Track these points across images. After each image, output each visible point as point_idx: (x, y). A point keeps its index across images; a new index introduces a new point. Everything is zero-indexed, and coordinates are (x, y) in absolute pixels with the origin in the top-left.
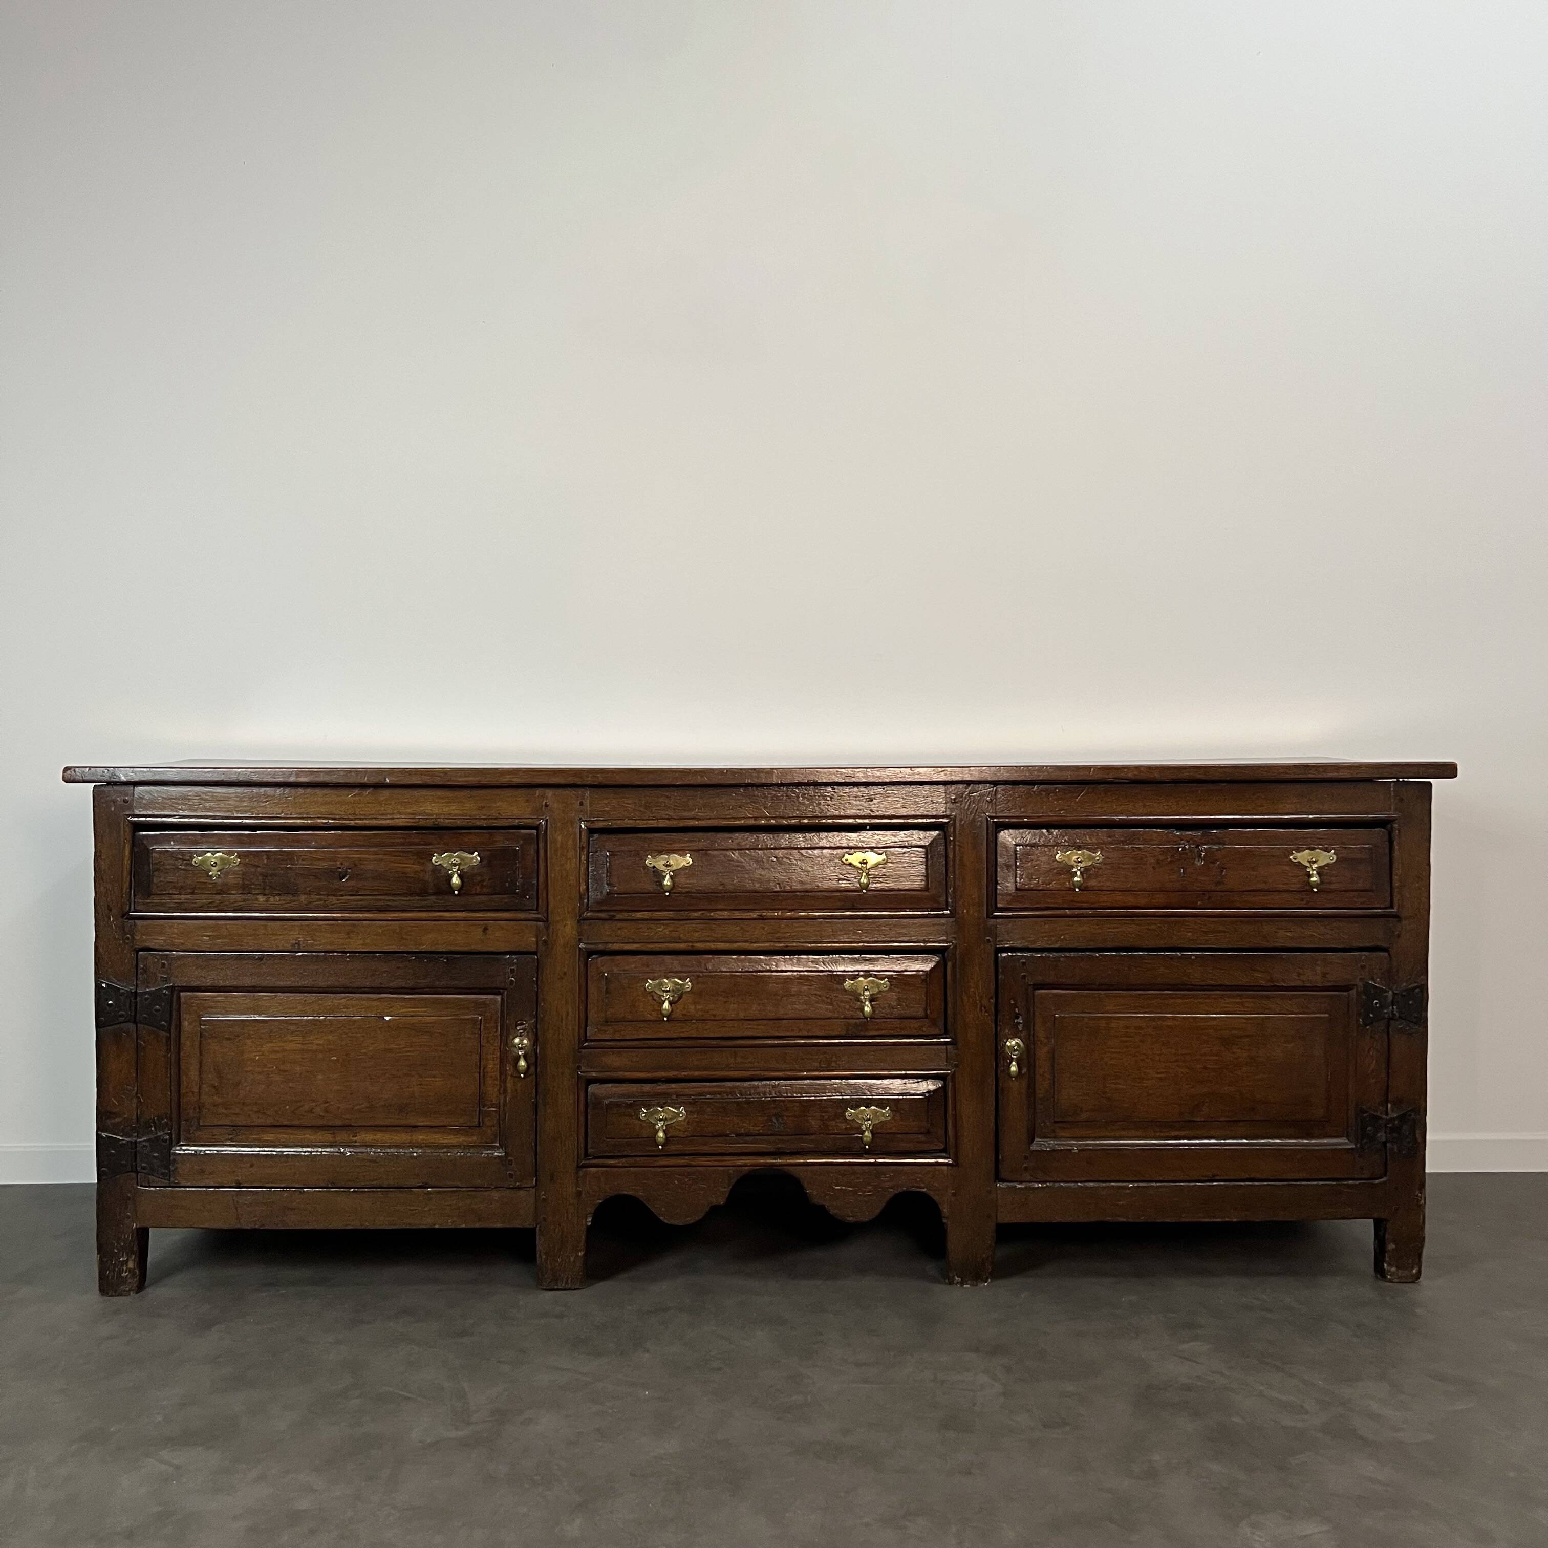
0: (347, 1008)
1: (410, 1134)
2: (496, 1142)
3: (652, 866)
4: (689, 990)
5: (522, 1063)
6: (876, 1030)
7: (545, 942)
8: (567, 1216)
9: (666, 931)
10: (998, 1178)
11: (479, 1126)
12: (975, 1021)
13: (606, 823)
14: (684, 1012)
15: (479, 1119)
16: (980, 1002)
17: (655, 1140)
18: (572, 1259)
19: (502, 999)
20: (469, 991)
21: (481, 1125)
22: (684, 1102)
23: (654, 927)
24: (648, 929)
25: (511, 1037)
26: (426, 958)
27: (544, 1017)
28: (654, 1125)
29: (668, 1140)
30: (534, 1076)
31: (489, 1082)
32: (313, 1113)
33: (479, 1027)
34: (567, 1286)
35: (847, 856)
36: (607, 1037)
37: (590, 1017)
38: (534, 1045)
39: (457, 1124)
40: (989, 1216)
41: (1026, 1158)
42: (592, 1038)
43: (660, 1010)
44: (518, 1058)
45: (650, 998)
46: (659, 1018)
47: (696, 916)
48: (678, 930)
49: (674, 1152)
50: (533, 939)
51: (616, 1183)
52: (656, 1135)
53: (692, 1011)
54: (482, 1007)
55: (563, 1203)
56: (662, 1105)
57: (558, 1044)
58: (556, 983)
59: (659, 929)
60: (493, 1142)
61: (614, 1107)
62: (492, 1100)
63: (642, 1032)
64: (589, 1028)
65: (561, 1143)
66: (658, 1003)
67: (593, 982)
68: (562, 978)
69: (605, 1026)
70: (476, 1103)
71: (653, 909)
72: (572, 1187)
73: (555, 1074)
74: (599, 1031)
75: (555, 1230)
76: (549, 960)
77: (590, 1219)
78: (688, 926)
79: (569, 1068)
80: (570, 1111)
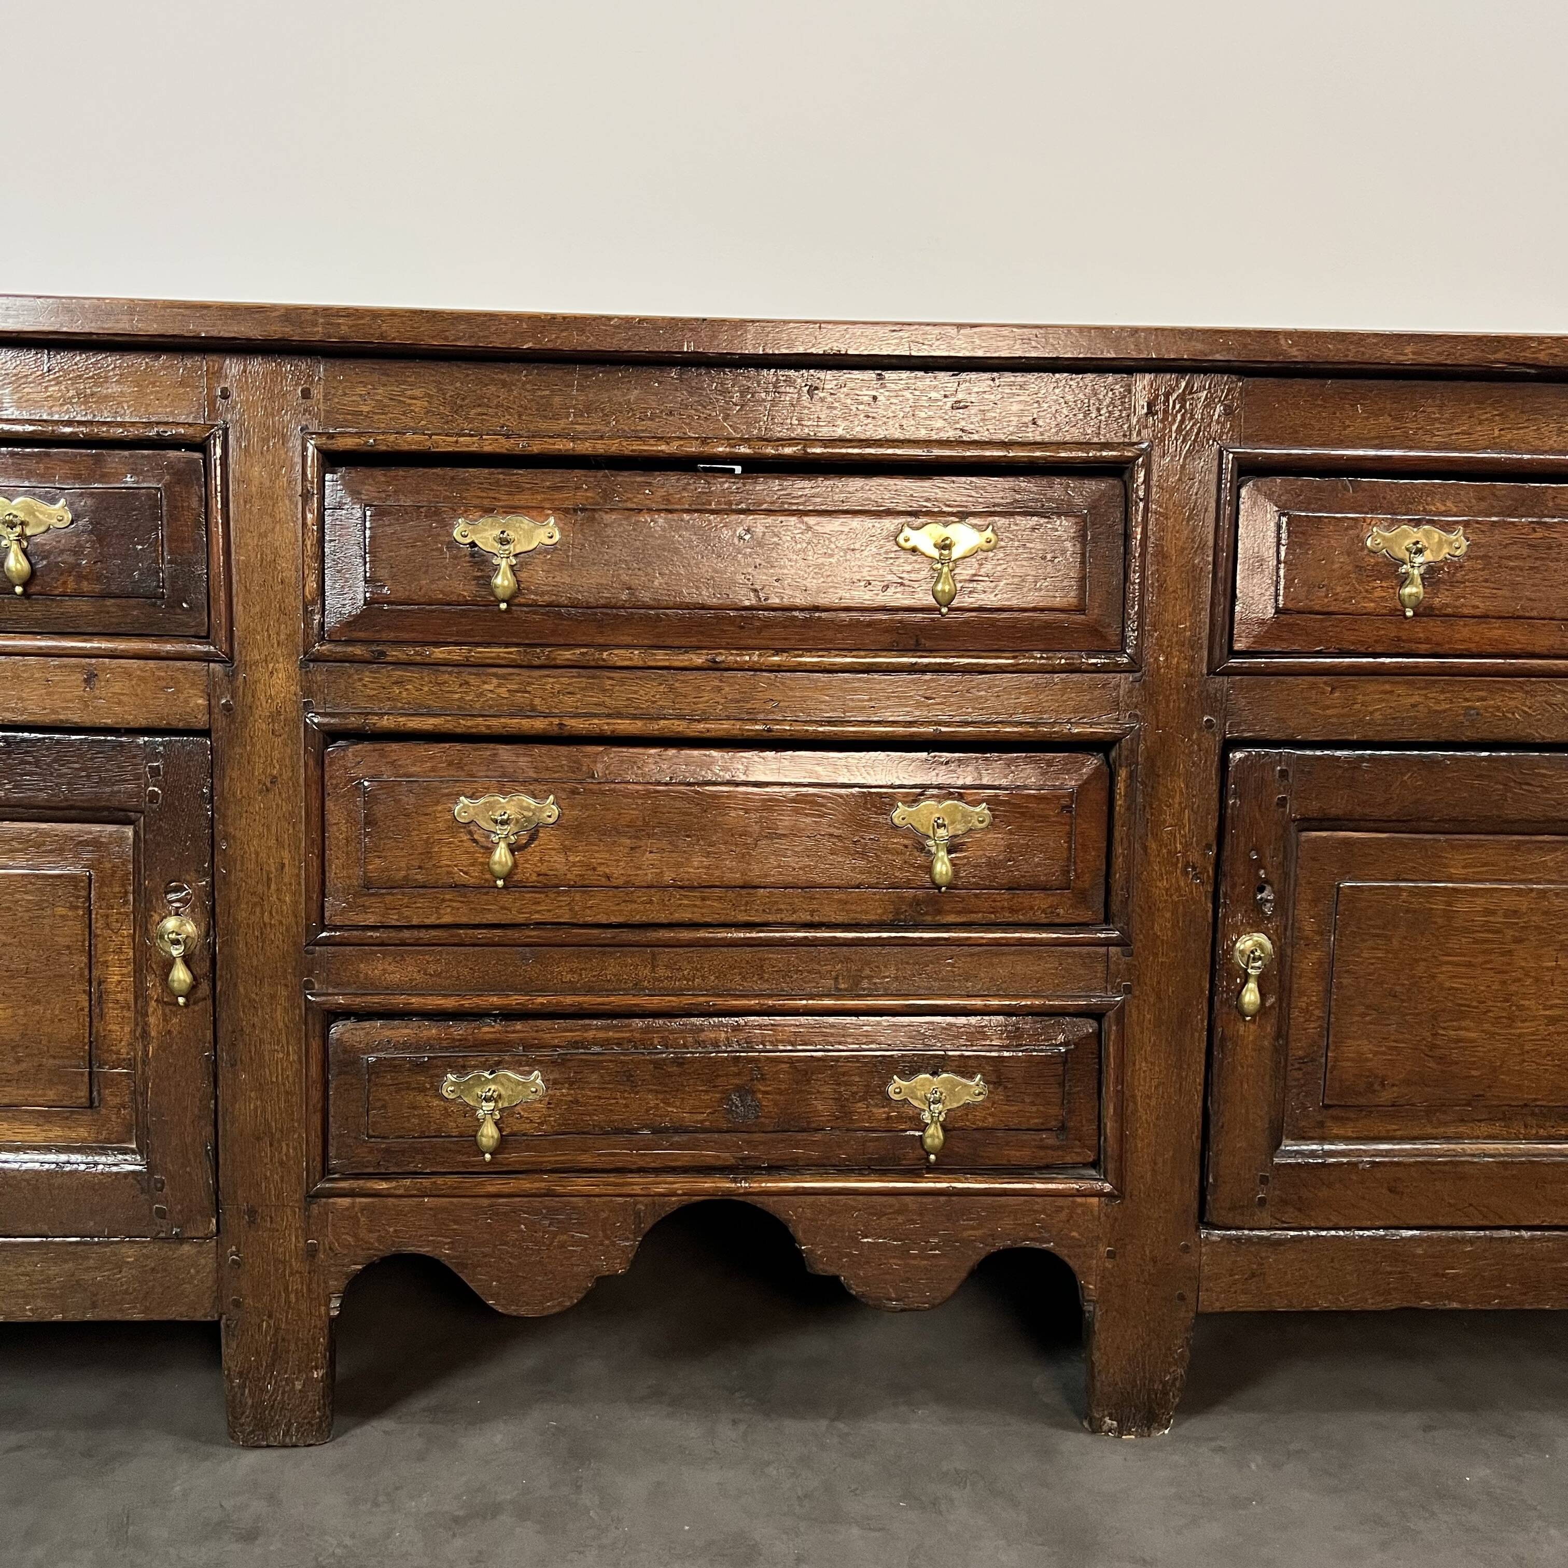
2: (130, 1141)
3: (468, 540)
4: (551, 820)
5: (180, 975)
6: (959, 913)
7: (227, 707)
8: (287, 1296)
9: (503, 691)
10: (1203, 1220)
11: (91, 1106)
12: (1171, 896)
13: (361, 441)
14: (543, 868)
15: (91, 1092)
16: (1184, 855)
17: (476, 1141)
18: (298, 1386)
19: (136, 833)
20: (59, 813)
21: (96, 1104)
22: (540, 1062)
23: (472, 680)
24: (461, 685)
25: (156, 918)
27: (229, 872)
28: (474, 1110)
29: (504, 1142)
30: (209, 1002)
31: (112, 1012)
33: (84, 893)
34: (287, 1440)
35: (907, 532)
36: (371, 920)
37: (331, 875)
38: (207, 935)
39: (41, 1100)
40: (1182, 1298)
41: (1264, 1180)
42: (338, 921)
43: (488, 864)
44: (169, 964)
45: (466, 837)
46: (486, 880)
47: (568, 660)
48: (528, 689)
49: (518, 1167)
50: (200, 701)
51: (391, 1230)
52: (477, 1131)
53: (558, 866)
54: (93, 851)
55: (277, 1270)
56: (491, 1067)
57: (262, 934)
58: (255, 799)
59: (486, 687)
60: (124, 1142)
61: (385, 1072)
62: (118, 1052)
63: (449, 910)
64: (329, 900)
65: (271, 1145)
66: (482, 847)
67: (337, 800)
68: (268, 790)
69: (365, 895)
70: (83, 1057)
71: (470, 640)
72: (297, 1238)
73: (257, 999)
74: (351, 907)
75: (260, 1326)
76: (238, 750)
77: (336, 1303)
78: (551, 680)
79: (286, 985)
80: (291, 1079)
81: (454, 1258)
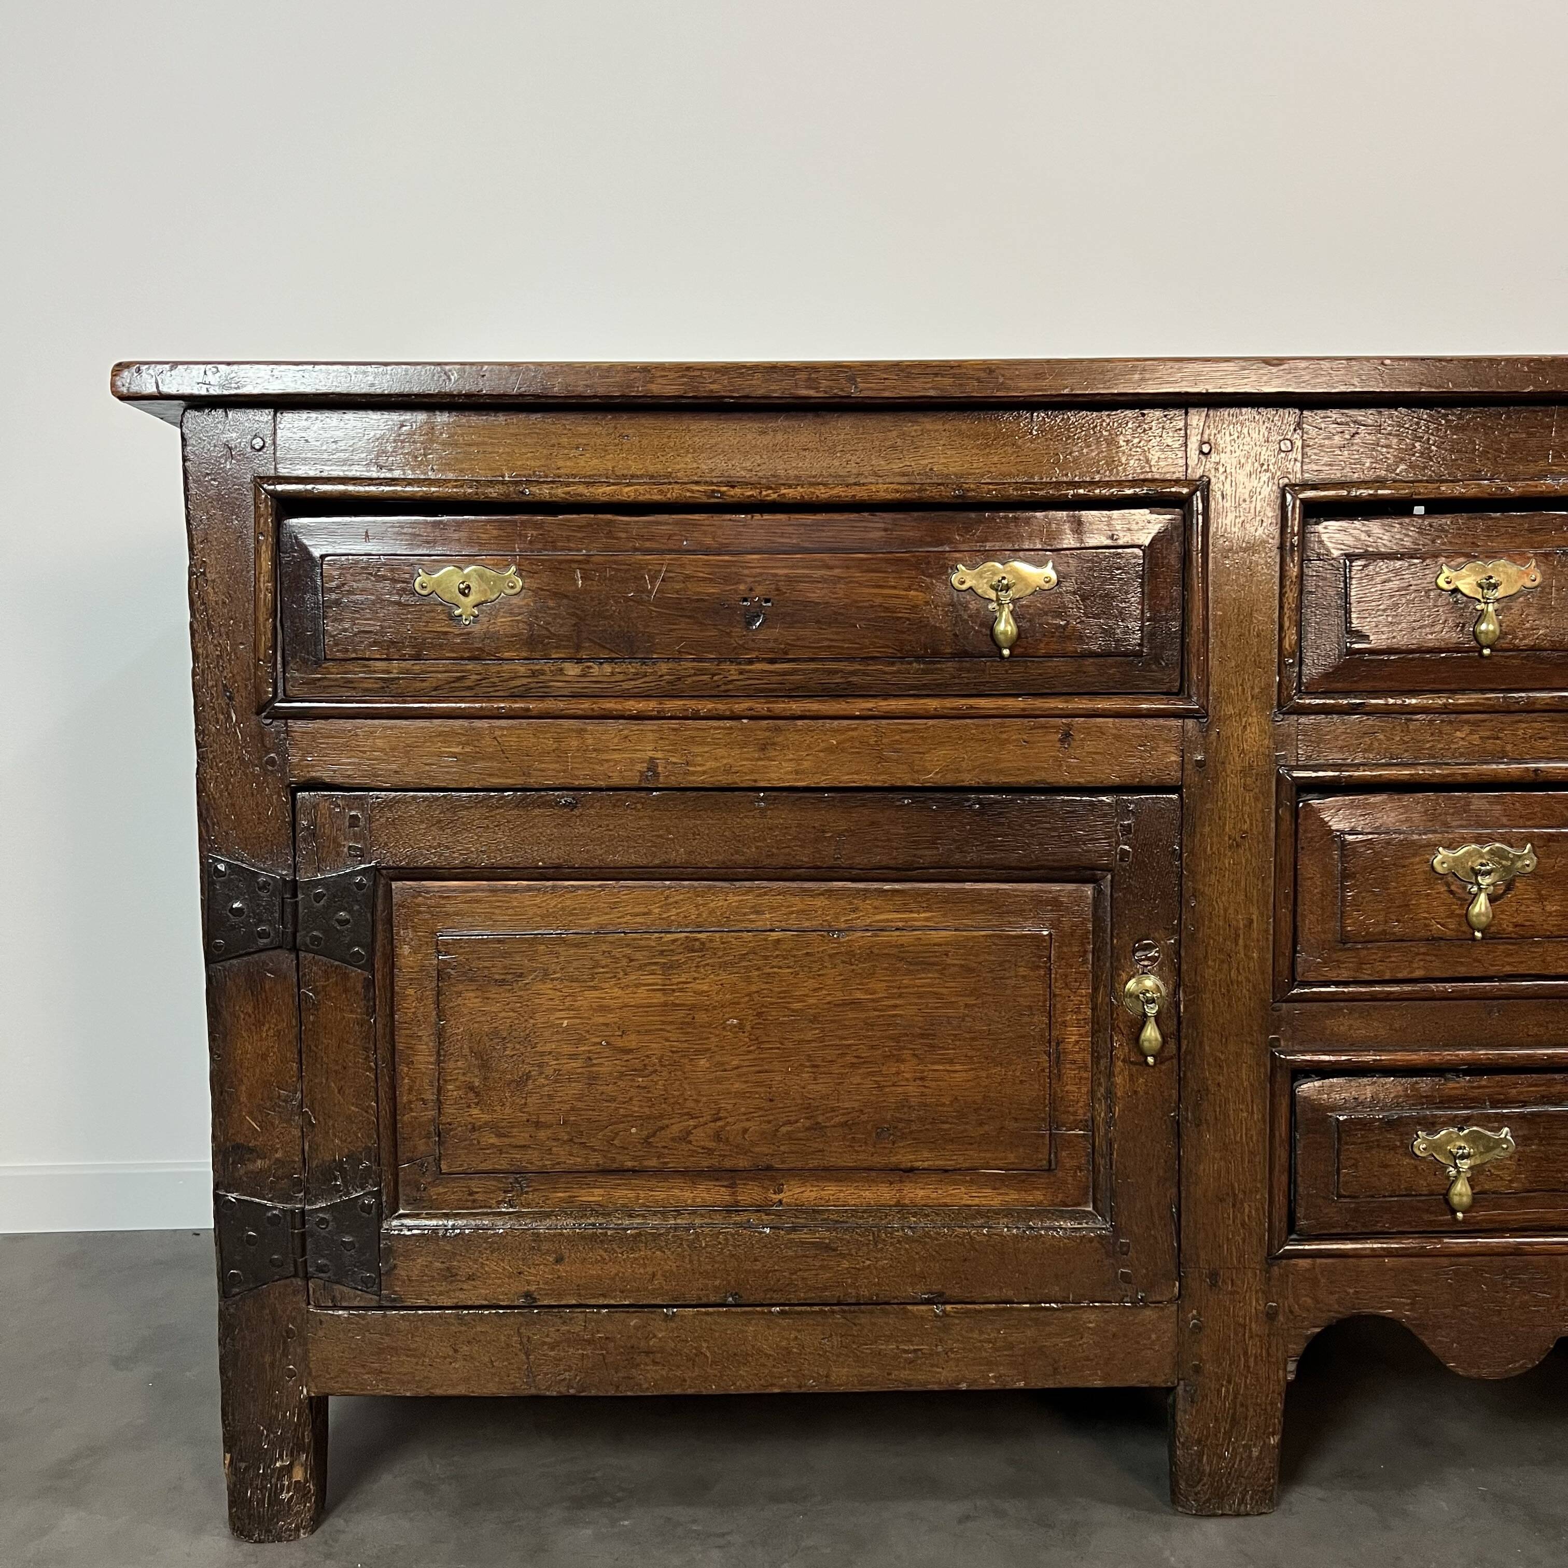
0: (757, 913)
1: (897, 1186)
2: (1086, 1203)
3: (1451, 587)
4: (1529, 869)
5: (1151, 1033)
7: (1200, 763)
8: (1246, 1361)
9: (1475, 739)
11: (1049, 1170)
14: (1519, 919)
15: (1050, 1154)
17: (1448, 1199)
18: (1255, 1452)
19: (1099, 892)
20: (1026, 874)
21: (1053, 1167)
22: (1509, 1117)
23: (1444, 727)
24: (1432, 733)
25: (1124, 976)
26: (935, 801)
27: (1197, 930)
28: (1446, 1167)
29: (1476, 1200)
30: (1175, 1061)
31: (1070, 1072)
32: (690, 1142)
33: (1045, 953)
34: (1242, 1508)
36: (1345, 975)
37: (1302, 932)
38: (1174, 994)
39: (1000, 1163)
42: (1311, 976)
43: (1467, 916)
44: (1141, 1024)
45: (1443, 889)
46: (1464, 932)
47: (1547, 704)
48: (1500, 735)
49: (1485, 1226)
50: (1173, 758)
51: (1351, 1291)
52: (1449, 1190)
53: (1534, 917)
54: (1052, 911)
55: (1236, 1334)
56: (1459, 1123)
57: (1228, 991)
58: (1225, 855)
59: (1458, 734)
60: (1079, 1205)
61: (1356, 1130)
62: (1075, 1113)
63: (1422, 963)
64: (1301, 956)
65: (1234, 1206)
66: (1459, 899)
67: (1312, 854)
68: (1237, 845)
69: (1341, 950)
70: (1044, 1119)
71: (1446, 687)
72: (1257, 1301)
73: (1223, 1057)
74: (1325, 963)
75: (1219, 1391)
76: (1209, 806)
77: (1292, 1367)
78: (1524, 725)
79: (1252, 1043)
80: (1255, 1138)
81: (1415, 1319)
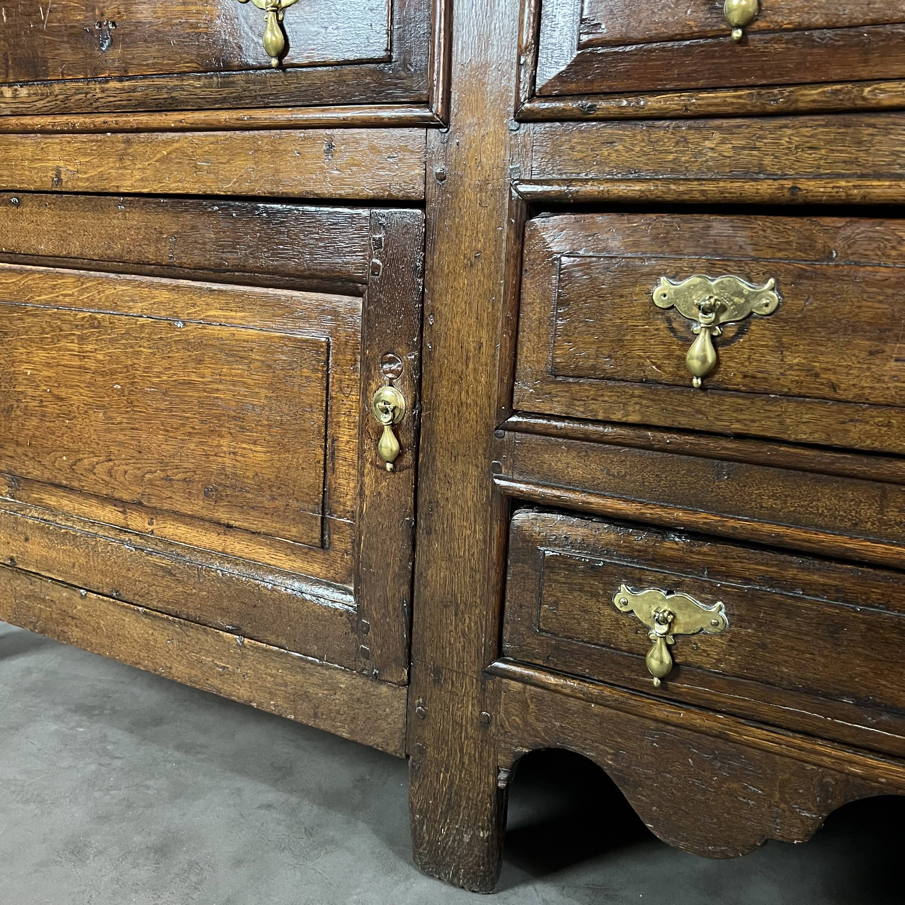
0: (133, 301)
1: (223, 537)
2: (349, 584)
4: (768, 310)
5: (389, 442)
7: (441, 177)
8: (462, 757)
9: (726, 149)
11: (323, 547)
14: (751, 369)
15: (323, 535)
17: (645, 660)
18: (466, 839)
19: (364, 305)
21: (327, 546)
22: (726, 593)
23: (693, 136)
24: (677, 143)
25: (374, 386)
27: (434, 348)
28: (647, 629)
30: (412, 471)
31: (342, 467)
32: (95, 474)
33: (323, 358)
36: (558, 410)
38: (414, 407)
39: (289, 535)
42: (525, 406)
43: (684, 358)
44: (380, 432)
45: (663, 326)
46: (682, 377)
47: (814, 101)
48: (758, 144)
49: (688, 699)
50: (417, 171)
51: (558, 724)
52: (647, 651)
53: (769, 368)
54: (332, 320)
55: (454, 730)
56: (669, 586)
57: (459, 412)
58: (460, 275)
59: (707, 144)
60: (344, 583)
61: (560, 568)
62: (344, 504)
63: (637, 407)
64: (518, 385)
65: (456, 615)
66: (681, 338)
67: (534, 277)
68: (472, 265)
69: (552, 382)
70: (317, 504)
71: (693, 84)
72: (473, 706)
73: (452, 474)
74: (538, 394)
75: (438, 777)
76: (447, 222)
77: (503, 776)
78: (789, 132)
79: (476, 466)
80: (476, 556)
81: (616, 769)
